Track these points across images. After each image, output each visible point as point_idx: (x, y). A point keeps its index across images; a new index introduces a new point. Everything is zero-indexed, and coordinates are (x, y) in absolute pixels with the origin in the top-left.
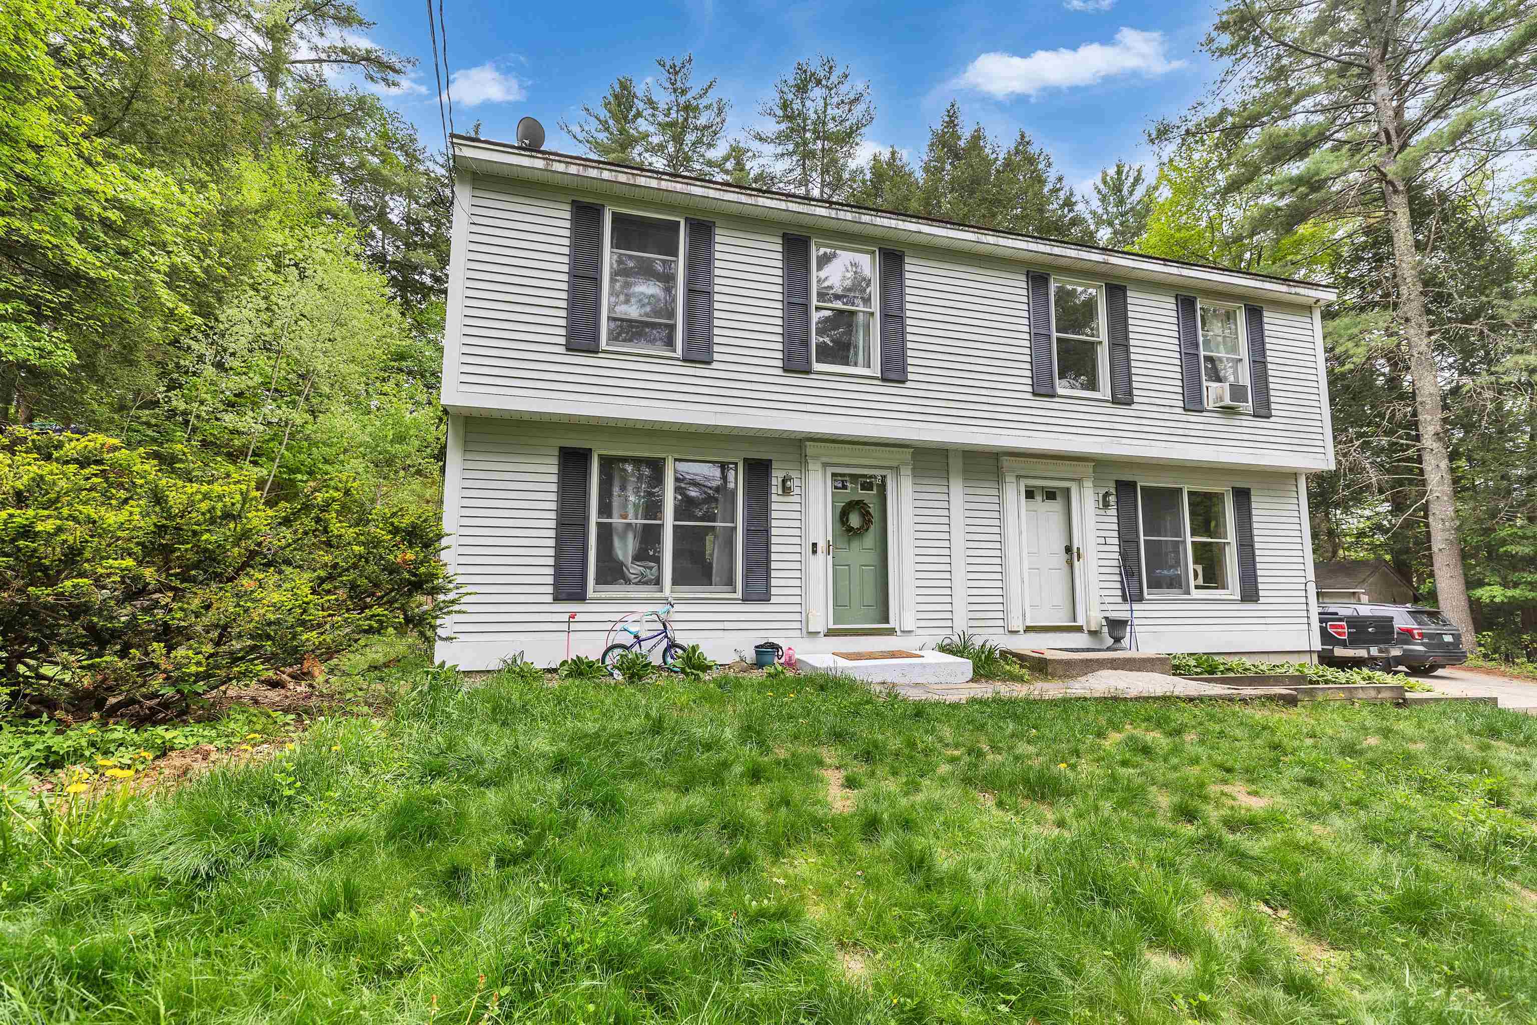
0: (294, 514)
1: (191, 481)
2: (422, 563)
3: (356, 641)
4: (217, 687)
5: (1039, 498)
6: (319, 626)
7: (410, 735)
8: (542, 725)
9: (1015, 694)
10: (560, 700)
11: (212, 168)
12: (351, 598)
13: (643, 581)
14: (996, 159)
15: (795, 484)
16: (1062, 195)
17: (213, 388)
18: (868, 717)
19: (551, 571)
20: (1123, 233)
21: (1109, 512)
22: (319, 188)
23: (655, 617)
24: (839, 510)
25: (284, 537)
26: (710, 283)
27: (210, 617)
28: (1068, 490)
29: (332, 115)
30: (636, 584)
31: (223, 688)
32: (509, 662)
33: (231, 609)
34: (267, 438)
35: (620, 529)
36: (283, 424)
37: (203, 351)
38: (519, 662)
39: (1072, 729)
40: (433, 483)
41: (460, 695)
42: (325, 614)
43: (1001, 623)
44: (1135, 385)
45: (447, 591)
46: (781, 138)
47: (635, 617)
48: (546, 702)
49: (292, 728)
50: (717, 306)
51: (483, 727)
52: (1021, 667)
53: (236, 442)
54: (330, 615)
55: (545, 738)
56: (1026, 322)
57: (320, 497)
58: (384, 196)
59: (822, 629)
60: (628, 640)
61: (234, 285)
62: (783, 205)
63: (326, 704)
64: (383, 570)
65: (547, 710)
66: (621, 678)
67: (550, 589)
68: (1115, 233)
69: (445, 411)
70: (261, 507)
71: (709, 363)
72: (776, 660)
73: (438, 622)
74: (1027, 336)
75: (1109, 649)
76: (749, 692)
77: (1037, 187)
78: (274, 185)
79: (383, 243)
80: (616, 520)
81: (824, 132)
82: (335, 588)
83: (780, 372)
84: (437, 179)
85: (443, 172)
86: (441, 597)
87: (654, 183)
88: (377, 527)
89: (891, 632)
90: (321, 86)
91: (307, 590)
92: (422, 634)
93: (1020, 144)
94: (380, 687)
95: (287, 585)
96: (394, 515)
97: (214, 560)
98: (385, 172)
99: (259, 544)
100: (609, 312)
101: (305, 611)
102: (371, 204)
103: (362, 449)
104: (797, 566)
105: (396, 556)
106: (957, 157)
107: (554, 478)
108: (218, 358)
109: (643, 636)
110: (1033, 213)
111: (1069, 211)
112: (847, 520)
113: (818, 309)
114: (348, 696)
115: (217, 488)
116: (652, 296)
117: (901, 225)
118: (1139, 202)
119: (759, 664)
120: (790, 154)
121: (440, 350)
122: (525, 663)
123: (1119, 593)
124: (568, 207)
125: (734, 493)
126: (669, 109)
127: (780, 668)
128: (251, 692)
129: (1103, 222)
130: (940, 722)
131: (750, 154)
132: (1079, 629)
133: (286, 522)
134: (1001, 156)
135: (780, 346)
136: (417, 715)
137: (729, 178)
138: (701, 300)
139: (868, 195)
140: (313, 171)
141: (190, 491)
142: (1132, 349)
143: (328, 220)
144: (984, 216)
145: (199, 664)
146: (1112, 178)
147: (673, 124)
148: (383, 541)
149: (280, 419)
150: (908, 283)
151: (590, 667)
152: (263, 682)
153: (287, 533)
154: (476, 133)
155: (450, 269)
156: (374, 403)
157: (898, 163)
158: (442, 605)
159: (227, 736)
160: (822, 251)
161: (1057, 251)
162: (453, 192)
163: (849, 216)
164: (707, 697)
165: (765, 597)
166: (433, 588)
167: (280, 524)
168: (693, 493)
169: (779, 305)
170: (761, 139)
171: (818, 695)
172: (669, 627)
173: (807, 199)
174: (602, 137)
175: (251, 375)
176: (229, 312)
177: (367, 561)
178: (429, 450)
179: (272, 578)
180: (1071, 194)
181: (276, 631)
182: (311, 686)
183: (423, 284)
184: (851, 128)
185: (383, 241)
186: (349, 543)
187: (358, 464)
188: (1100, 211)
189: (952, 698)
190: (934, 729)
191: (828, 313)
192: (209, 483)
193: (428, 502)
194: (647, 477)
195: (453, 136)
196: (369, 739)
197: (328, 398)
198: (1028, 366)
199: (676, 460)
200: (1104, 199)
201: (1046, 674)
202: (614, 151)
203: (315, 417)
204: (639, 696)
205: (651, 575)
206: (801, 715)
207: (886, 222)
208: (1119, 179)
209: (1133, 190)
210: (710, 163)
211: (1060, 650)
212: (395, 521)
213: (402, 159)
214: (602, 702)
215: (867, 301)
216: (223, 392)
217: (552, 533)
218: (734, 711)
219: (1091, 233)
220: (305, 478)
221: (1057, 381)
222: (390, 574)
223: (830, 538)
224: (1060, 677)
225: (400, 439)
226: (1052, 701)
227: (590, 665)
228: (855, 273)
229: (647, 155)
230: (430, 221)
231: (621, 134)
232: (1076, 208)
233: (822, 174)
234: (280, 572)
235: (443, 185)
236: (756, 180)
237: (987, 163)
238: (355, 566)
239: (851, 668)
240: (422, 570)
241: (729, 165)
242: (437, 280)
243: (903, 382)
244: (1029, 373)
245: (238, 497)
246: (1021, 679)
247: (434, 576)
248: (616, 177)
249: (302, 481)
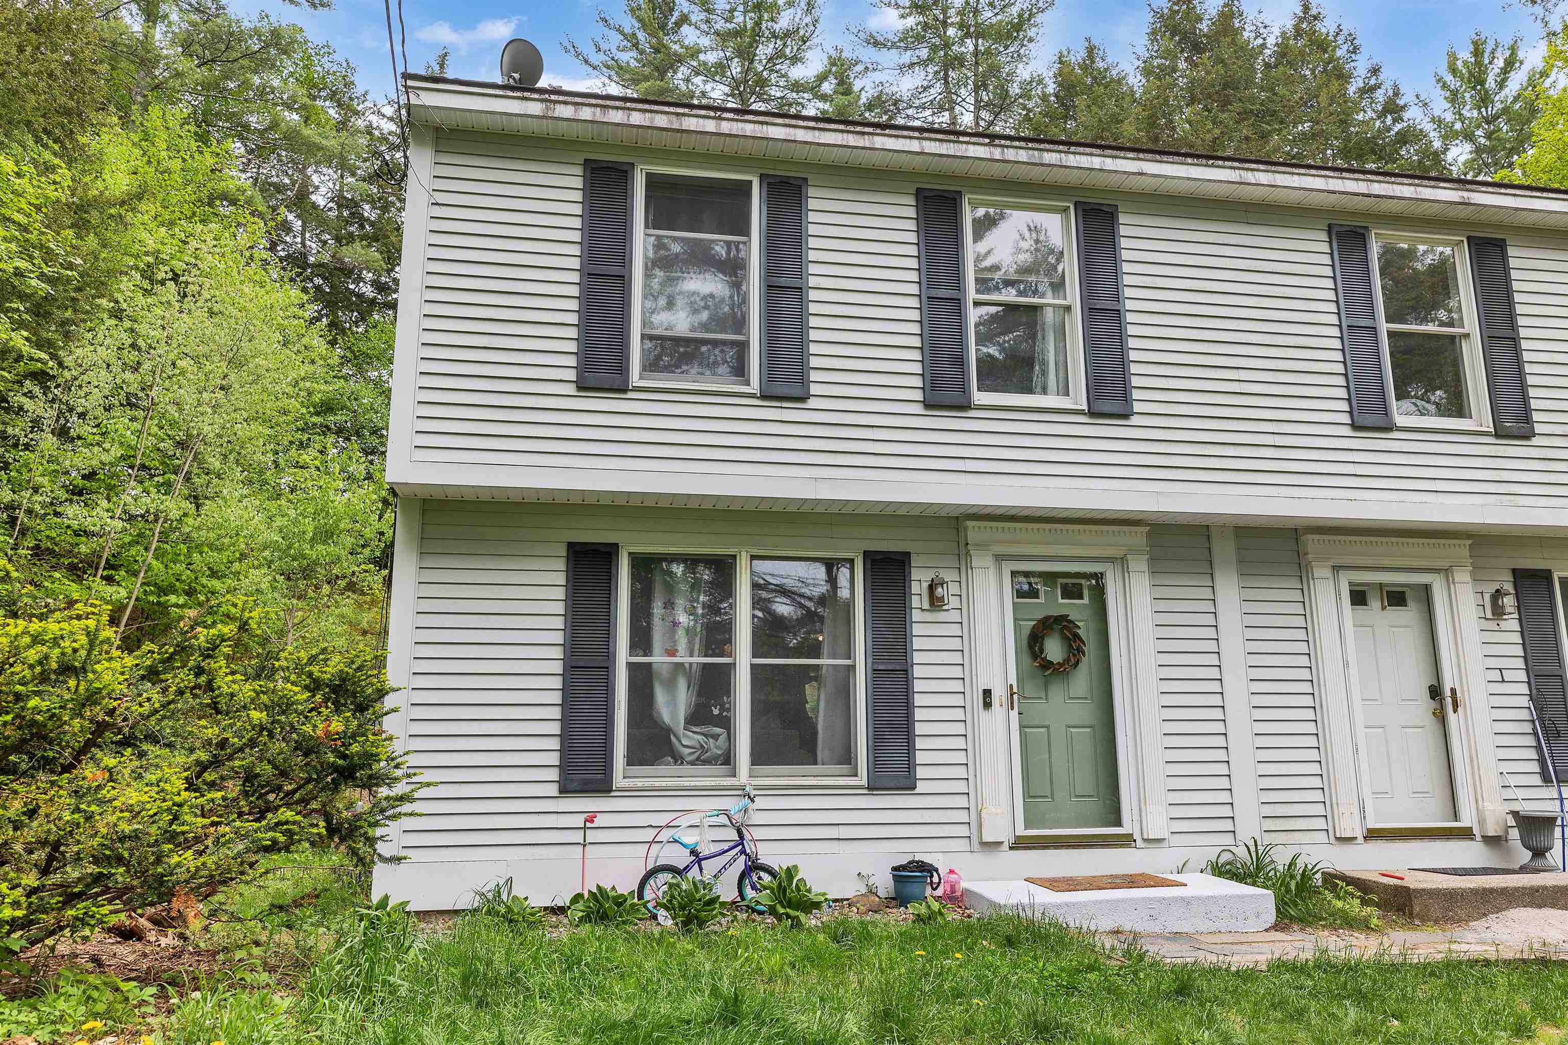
0: (163, 661)
1: (15, 615)
2: (354, 736)
3: (251, 865)
4: (41, 940)
5: (1375, 603)
6: (197, 839)
7: (333, 1022)
8: (543, 1005)
9: (1356, 953)
10: (571, 962)
11: (63, 146)
12: (246, 794)
13: (703, 759)
14: (1264, 46)
15: (947, 592)
16: (1380, 95)
17: (54, 467)
18: (1092, 996)
19: (555, 744)
20: (1491, 151)
21: (1504, 625)
22: (210, 161)
23: (724, 820)
24: (1026, 633)
25: (149, 700)
26: (801, 272)
27: (35, 829)
28: (1426, 591)
29: (234, 55)
30: (692, 763)
31: (49, 942)
32: (490, 896)
33: (67, 815)
34: (127, 539)
35: (665, 672)
36: (151, 518)
37: (40, 412)
38: (504, 897)
39: (1465, 1019)
40: (373, 603)
41: (412, 953)
42: (207, 821)
43: (1320, 824)
44: (1534, 404)
45: (391, 781)
46: (908, 40)
47: (694, 819)
48: (549, 967)
49: (150, 1010)
50: (813, 308)
51: (448, 1009)
52: (1364, 902)
53: (83, 549)
54: (213, 824)
55: (547, 1030)
56: (1332, 308)
57: (203, 636)
58: (305, 168)
59: (1006, 837)
60: (681, 858)
61: (87, 312)
62: (915, 146)
63: (204, 967)
64: (296, 749)
65: (551, 980)
66: (670, 922)
67: (554, 775)
68: (1478, 150)
69: (393, 491)
70: (116, 653)
71: (803, 399)
72: (928, 891)
73: (379, 832)
74: (1335, 332)
75: (1523, 870)
76: (885, 948)
77: (1335, 85)
78: (149, 162)
79: (303, 239)
80: (658, 658)
81: (977, 25)
82: (222, 778)
83: (918, 409)
84: (384, 139)
85: (392, 127)
86: (383, 792)
87: (710, 126)
88: (287, 680)
89: (1126, 841)
90: (217, 16)
91: (181, 784)
92: (354, 852)
93: (1301, 20)
94: (285, 937)
95: (151, 777)
96: (312, 659)
97: (45, 737)
98: (306, 132)
99: (111, 712)
100: (644, 324)
101: (176, 818)
102: (287, 181)
103: (267, 553)
104: (959, 729)
105: (315, 726)
106: (1197, 48)
107: (560, 593)
108: (62, 421)
109: (705, 851)
110: (1331, 128)
111: (1395, 121)
112: (1042, 650)
113: (977, 304)
114: (239, 954)
115: (52, 627)
116: (712, 296)
117: (1110, 164)
118: (1516, 99)
119: (900, 899)
120: (924, 63)
121: (386, 394)
122: (515, 898)
123: (1535, 767)
124: (579, 171)
125: (849, 605)
126: (732, 11)
127: (936, 906)
128: (91, 948)
129: (1456, 135)
130: (1222, 1004)
131: (859, 68)
132: (1466, 834)
133: (152, 675)
134: (1271, 41)
135: (917, 368)
136: (344, 990)
137: (827, 106)
138: (788, 301)
139: (1052, 119)
140: (203, 138)
141: (13, 632)
142: (1525, 345)
143: (225, 210)
144: (1247, 138)
145: (16, 904)
146: (1465, 63)
147: (737, 33)
148: (297, 702)
149: (148, 511)
150: (1125, 255)
151: (619, 905)
152: (110, 930)
153: (153, 693)
154: (442, 66)
155: (401, 272)
156: (285, 480)
157: (1100, 65)
158: (384, 804)
159: (53, 1022)
160: (981, 212)
161: (1378, 188)
162: (406, 157)
163: (1023, 156)
164: (813, 958)
165: (907, 784)
166: (371, 777)
167: (143, 678)
168: (783, 608)
169: (915, 302)
170: (876, 44)
171: (1003, 955)
172: (747, 836)
173: (953, 133)
174: (628, 57)
175: (107, 445)
176: (79, 352)
177: (271, 735)
178: (367, 551)
179: (126, 763)
180: (1396, 94)
181: (131, 850)
182: (182, 937)
183: (360, 296)
184: (1020, 16)
185: (303, 234)
186: (244, 707)
187: (259, 577)
188: (1449, 117)
189: (1241, 960)
190: (1211, 1017)
191: (993, 310)
192: (42, 617)
193: (365, 633)
194: (707, 582)
195: (406, 76)
196: (268, 1029)
197: (219, 477)
198: (1341, 381)
199: (753, 558)
200: (1454, 98)
201: (1411, 916)
202: (646, 78)
203: (198, 507)
204: (700, 955)
205: (716, 748)
206: (975, 993)
207: (1084, 161)
208: (1478, 63)
209: (1504, 80)
210: (797, 87)
211: (1434, 871)
212: (315, 669)
213: (332, 112)
214: (639, 967)
215: (1058, 286)
216: (67, 473)
217: (557, 683)
218: (861, 983)
219: (1436, 154)
220: (181, 601)
221: (1393, 403)
222: (306, 755)
223: (1013, 680)
224: (1436, 922)
225: (326, 535)
226: (1426, 966)
227: (620, 901)
228: (1037, 241)
229: (698, 80)
230: (372, 202)
231: (657, 51)
232: (1406, 115)
233: (976, 89)
234: (142, 755)
235: (393, 147)
236: (870, 107)
237: (1248, 54)
238: (252, 743)
239: (1059, 906)
240: (355, 748)
241: (827, 87)
242: (381, 288)
243: (1126, 416)
244: (1343, 393)
245: (83, 640)
246: (1364, 926)
247: (374, 757)
248: (652, 119)
249: (177, 605)
